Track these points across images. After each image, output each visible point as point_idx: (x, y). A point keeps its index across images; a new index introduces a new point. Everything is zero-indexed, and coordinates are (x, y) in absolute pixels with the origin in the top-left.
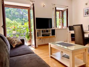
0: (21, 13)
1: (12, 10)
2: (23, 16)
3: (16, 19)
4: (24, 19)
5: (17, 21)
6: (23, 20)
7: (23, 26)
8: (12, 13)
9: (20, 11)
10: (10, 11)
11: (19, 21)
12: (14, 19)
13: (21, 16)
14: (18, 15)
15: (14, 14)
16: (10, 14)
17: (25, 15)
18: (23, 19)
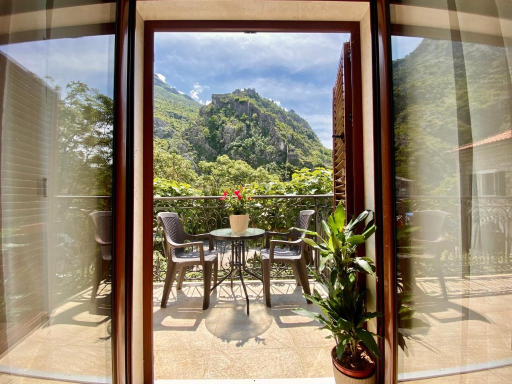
0: (282, 147)
1: (259, 142)
2: (286, 153)
3: (268, 166)
4: (287, 164)
5: (268, 170)
6: (284, 168)
7: (288, 184)
8: (257, 149)
9: (278, 142)
10: (254, 144)
11: (274, 169)
12: (262, 165)
13: (279, 156)
14: (272, 153)
15: (262, 152)
16: (254, 153)
17: (291, 153)
18: (285, 163)
